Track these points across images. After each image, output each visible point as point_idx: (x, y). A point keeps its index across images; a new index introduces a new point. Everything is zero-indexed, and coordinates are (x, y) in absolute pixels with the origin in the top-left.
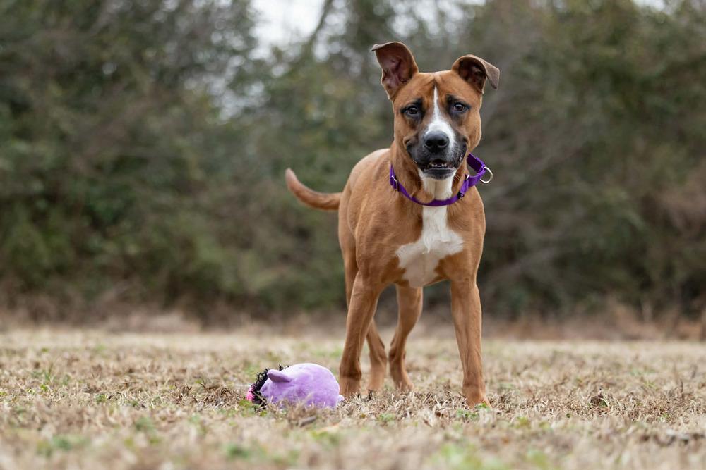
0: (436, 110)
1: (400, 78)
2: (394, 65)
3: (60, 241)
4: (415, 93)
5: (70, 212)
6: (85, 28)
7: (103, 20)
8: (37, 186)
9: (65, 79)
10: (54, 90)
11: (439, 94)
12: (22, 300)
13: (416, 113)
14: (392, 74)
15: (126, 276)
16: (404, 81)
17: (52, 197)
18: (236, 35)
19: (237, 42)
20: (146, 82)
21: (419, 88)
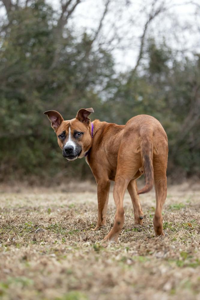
0: (70, 136)
1: (58, 123)
2: (55, 119)
3: (39, 153)
4: (62, 129)
5: (43, 142)
6: (47, 68)
7: (54, 65)
8: (30, 132)
9: (40, 89)
10: (36, 93)
11: (71, 130)
12: (25, 177)
13: (63, 137)
14: (55, 123)
15: (66, 167)
16: (59, 124)
17: (36, 136)
18: (106, 69)
19: (106, 72)
20: (71, 88)
21: (64, 127)
